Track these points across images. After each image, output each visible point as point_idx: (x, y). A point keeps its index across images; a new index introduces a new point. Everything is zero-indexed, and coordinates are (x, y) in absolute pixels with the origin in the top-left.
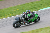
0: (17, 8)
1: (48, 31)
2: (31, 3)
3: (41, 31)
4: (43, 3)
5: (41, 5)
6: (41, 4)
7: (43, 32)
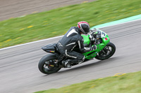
0: (30, 22)
1: (116, 87)
2: (69, 9)
3: (97, 86)
4: (101, 8)
5: (96, 13)
6: (97, 11)
7: (102, 90)
